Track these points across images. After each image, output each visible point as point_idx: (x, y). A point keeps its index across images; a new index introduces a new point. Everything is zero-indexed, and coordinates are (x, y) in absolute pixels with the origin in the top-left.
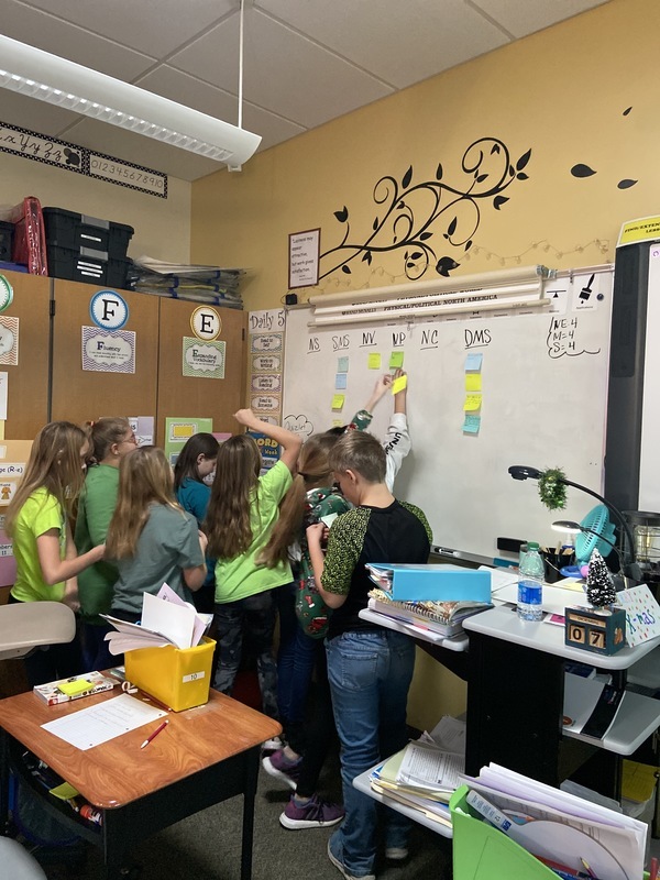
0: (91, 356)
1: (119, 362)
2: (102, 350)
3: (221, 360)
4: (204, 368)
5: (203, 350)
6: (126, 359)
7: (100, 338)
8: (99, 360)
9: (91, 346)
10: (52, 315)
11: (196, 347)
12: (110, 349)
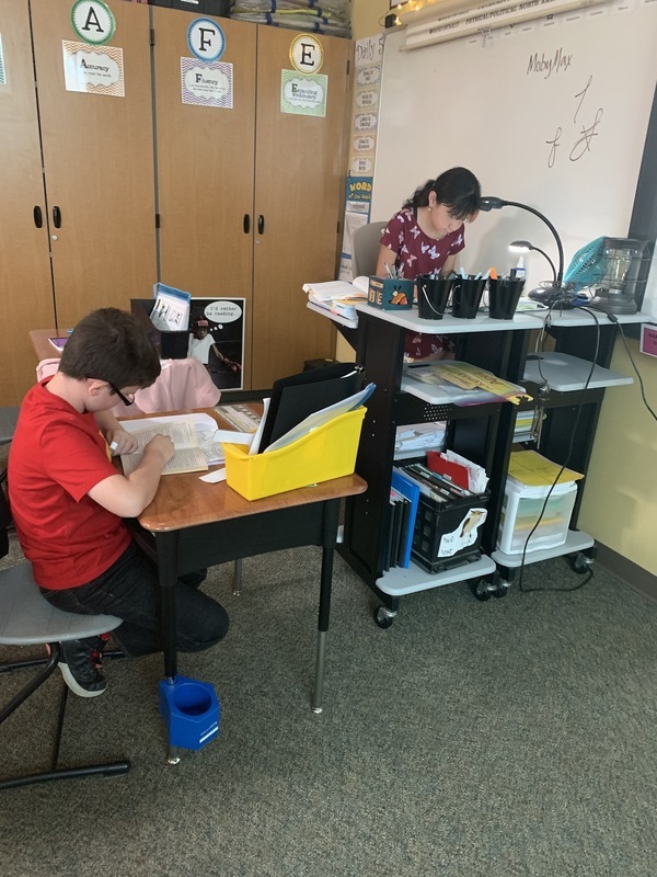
0: (191, 89)
1: (218, 96)
2: (201, 83)
3: (321, 96)
4: (304, 104)
5: (304, 85)
6: (225, 92)
7: (197, 70)
8: (198, 94)
9: (189, 79)
10: (152, 45)
11: (295, 81)
12: (208, 81)
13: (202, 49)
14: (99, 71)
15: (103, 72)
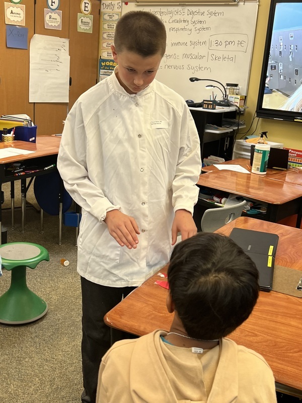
0: (47, 22)
1: (57, 25)
2: (51, 19)
3: (91, 24)
4: (85, 28)
5: (85, 20)
6: (59, 23)
7: (50, 14)
8: (50, 24)
9: (47, 18)
10: (35, 3)
11: (82, 18)
12: (54, 19)
13: (52, 5)
14: (17, 15)
15: (18, 16)
